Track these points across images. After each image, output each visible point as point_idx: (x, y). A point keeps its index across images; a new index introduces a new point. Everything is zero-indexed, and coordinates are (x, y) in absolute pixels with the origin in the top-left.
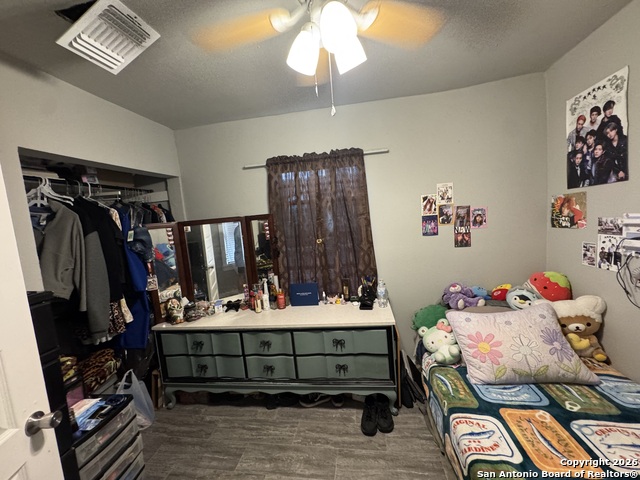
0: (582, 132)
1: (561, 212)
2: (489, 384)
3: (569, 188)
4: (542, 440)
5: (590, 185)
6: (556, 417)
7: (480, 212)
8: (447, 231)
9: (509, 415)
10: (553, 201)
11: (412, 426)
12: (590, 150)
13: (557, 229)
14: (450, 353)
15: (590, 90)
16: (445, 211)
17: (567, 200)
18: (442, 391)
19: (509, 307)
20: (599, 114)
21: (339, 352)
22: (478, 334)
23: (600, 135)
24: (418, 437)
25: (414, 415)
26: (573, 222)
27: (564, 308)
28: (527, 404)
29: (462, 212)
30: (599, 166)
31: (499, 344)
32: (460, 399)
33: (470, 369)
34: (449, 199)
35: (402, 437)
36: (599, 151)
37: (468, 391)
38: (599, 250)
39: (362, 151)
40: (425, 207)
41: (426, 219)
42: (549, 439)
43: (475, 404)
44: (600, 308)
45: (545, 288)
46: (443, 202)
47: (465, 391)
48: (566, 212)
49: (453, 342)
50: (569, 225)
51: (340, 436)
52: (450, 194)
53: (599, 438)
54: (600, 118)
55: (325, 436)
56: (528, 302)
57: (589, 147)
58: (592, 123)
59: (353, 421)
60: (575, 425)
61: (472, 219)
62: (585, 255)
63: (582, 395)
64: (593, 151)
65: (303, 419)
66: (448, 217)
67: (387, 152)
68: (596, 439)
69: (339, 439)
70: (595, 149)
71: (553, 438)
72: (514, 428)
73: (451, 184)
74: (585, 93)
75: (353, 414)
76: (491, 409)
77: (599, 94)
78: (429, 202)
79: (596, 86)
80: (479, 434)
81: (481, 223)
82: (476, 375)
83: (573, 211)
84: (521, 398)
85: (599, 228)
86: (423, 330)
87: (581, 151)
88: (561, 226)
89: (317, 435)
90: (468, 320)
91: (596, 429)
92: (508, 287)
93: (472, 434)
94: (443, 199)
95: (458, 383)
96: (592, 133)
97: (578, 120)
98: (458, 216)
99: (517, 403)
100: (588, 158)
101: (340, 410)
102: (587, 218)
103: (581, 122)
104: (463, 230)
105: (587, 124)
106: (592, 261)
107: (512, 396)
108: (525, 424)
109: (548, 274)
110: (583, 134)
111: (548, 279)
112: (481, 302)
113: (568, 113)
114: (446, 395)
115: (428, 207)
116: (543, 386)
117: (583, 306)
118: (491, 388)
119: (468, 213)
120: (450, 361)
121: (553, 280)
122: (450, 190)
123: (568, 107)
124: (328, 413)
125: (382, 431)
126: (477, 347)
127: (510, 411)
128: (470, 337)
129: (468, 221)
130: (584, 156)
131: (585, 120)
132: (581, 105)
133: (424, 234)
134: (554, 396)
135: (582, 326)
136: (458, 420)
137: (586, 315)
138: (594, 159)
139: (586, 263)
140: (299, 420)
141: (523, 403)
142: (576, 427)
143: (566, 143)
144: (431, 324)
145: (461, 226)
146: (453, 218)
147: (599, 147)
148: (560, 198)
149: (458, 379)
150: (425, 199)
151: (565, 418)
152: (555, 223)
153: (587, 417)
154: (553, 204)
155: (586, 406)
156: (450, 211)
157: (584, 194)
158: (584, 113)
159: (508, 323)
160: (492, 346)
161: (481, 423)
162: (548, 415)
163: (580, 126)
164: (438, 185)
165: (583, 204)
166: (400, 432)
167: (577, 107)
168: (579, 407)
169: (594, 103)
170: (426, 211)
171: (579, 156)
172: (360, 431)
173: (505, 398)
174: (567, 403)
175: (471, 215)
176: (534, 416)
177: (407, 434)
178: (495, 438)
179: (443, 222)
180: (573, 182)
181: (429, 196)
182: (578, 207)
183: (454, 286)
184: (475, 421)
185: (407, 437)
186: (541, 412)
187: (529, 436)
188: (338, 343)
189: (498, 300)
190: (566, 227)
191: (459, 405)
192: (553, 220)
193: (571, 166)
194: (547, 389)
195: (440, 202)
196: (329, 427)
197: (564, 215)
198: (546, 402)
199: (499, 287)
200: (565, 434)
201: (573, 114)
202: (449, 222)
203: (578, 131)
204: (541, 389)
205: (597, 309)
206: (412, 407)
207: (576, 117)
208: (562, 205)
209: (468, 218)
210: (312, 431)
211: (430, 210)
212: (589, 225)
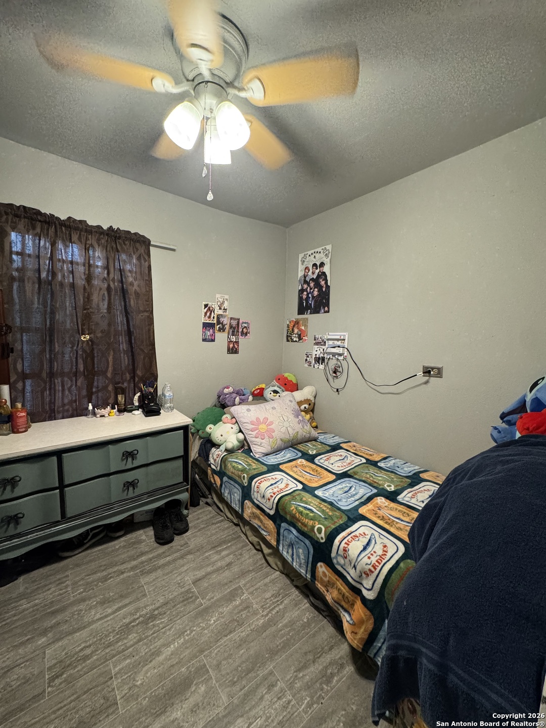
0: (307, 278)
1: (293, 331)
2: (267, 455)
3: (299, 314)
4: (306, 473)
5: (311, 313)
6: (307, 460)
7: (246, 325)
8: (222, 338)
9: (285, 467)
10: (288, 323)
11: (205, 518)
12: (312, 291)
13: (290, 343)
14: (238, 441)
15: (313, 251)
16: (222, 320)
17: (297, 323)
18: (239, 470)
19: (266, 400)
20: (317, 269)
21: (129, 466)
22: (258, 419)
23: (316, 281)
24: (213, 524)
25: (203, 510)
26: (300, 338)
27: (299, 395)
28: (291, 459)
29: (234, 323)
30: (315, 302)
31: (272, 423)
32: (255, 469)
33: (253, 448)
34: (225, 310)
35: (199, 530)
36: (316, 293)
37: (256, 462)
38: (314, 356)
39: (149, 241)
40: (206, 314)
41: (206, 326)
42: (308, 471)
43: (265, 469)
44: (314, 394)
45: (285, 384)
46: (221, 312)
47: (255, 463)
48: (296, 331)
49: (238, 430)
50: (298, 340)
51: (134, 559)
52: (226, 305)
53: (327, 462)
54: (317, 271)
55: (116, 569)
56: (278, 394)
57: (311, 289)
58: (313, 273)
59: (144, 541)
60: (316, 460)
61: (240, 330)
62: (306, 360)
63: (314, 445)
64: (313, 292)
65: (72, 569)
66: (223, 326)
67: (174, 250)
68: (326, 463)
69: (134, 563)
70: (314, 290)
71: (310, 470)
72: (291, 473)
73: (227, 297)
74: (310, 253)
75: (141, 535)
76: (275, 468)
77: (317, 255)
78: (209, 309)
79: (316, 250)
80: (275, 483)
81: (246, 334)
82: (258, 450)
83: (301, 330)
84: (287, 457)
85: (314, 342)
86: (210, 428)
87: (306, 290)
88: (293, 341)
89: (105, 573)
90: (248, 410)
91: (325, 458)
92: (263, 386)
93: (272, 485)
94: (220, 309)
95: (248, 460)
96: (312, 279)
97: (305, 269)
98: (231, 327)
99: (287, 460)
100: (310, 295)
101: (122, 539)
102: (308, 336)
103: (307, 271)
104: (234, 339)
105: (310, 273)
106: (310, 363)
107: (282, 457)
108: (295, 469)
109: (286, 375)
110: (308, 279)
111: (287, 378)
112: (251, 398)
113: (300, 263)
114: (243, 471)
115: (208, 314)
116: (296, 446)
117: (305, 393)
118: (268, 457)
119: (238, 324)
120: (238, 447)
121: (289, 378)
122: (226, 302)
123: (300, 259)
124: (107, 548)
125: (178, 534)
126: (257, 429)
127: (285, 465)
128: (252, 423)
129: (238, 331)
130: (308, 294)
131: (309, 271)
132: (307, 260)
133: (204, 340)
134: (302, 450)
135: (307, 406)
136: (259, 481)
137: (309, 398)
138: (313, 297)
139: (306, 365)
140: (68, 573)
141: (289, 459)
142: (317, 461)
143: (298, 283)
144: (216, 421)
145: (233, 335)
146: (227, 327)
147: (316, 290)
148: (292, 321)
149: (246, 458)
150: (206, 306)
151: (311, 459)
152: (289, 338)
153: (320, 454)
154: (288, 325)
155: (318, 450)
156: (226, 321)
157: (307, 319)
158: (309, 266)
159: (274, 408)
160: (268, 425)
161: (274, 477)
162: (303, 460)
163: (306, 274)
164: (218, 296)
165: (306, 326)
166: (195, 527)
167: (305, 260)
168: (315, 451)
169: (315, 261)
170: (207, 318)
171: (305, 293)
172: (156, 545)
173: (279, 460)
174: (309, 451)
175: (240, 326)
176: (297, 464)
177: (202, 526)
178: (285, 481)
179: (220, 330)
180: (301, 311)
181: (210, 304)
182: (303, 328)
183: (228, 388)
184: (270, 478)
185: (204, 528)
186: (300, 460)
187: (300, 474)
188: (130, 455)
189: (259, 396)
190: (296, 341)
191: (255, 473)
192: (287, 336)
193: (300, 299)
194: (298, 448)
195: (218, 312)
196: (116, 559)
197: (294, 334)
198: (300, 454)
199: (257, 387)
200: (314, 466)
201: (302, 264)
202: (224, 331)
203: (305, 277)
204: (295, 449)
205: (313, 395)
206: (198, 504)
207: (304, 267)
208: (294, 326)
209: (238, 329)
210: (95, 573)
211: (209, 317)
212: (309, 339)
